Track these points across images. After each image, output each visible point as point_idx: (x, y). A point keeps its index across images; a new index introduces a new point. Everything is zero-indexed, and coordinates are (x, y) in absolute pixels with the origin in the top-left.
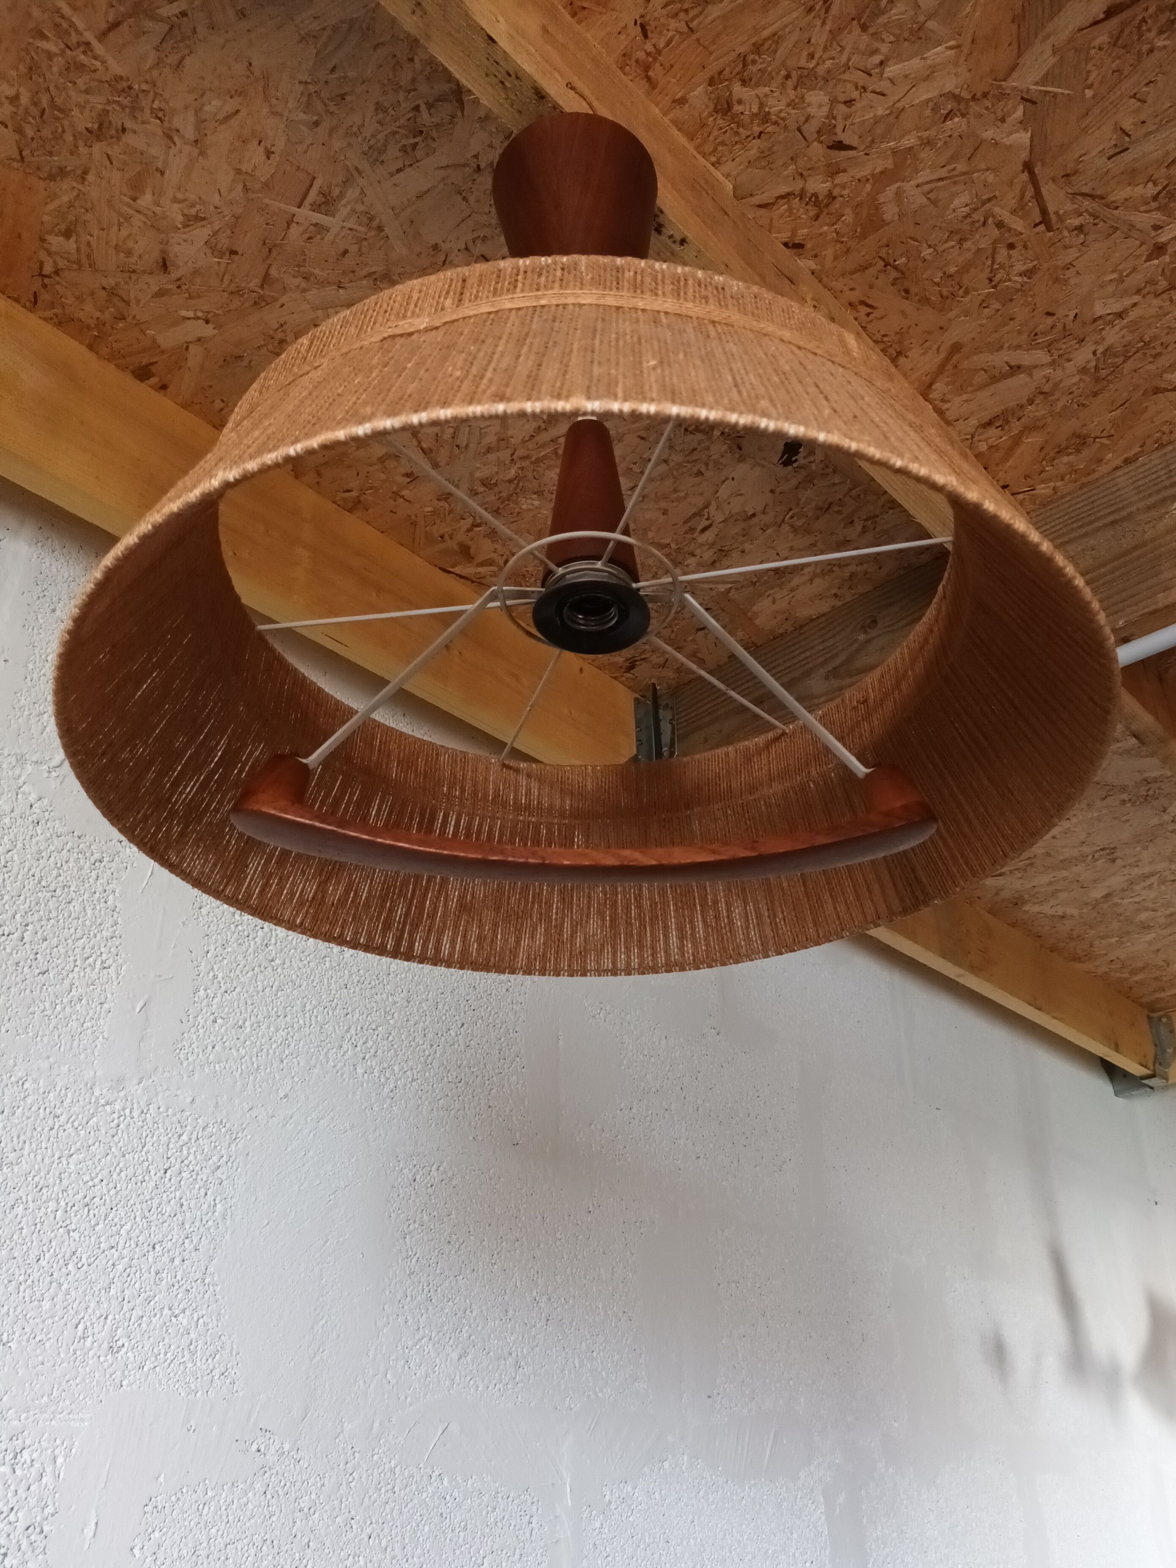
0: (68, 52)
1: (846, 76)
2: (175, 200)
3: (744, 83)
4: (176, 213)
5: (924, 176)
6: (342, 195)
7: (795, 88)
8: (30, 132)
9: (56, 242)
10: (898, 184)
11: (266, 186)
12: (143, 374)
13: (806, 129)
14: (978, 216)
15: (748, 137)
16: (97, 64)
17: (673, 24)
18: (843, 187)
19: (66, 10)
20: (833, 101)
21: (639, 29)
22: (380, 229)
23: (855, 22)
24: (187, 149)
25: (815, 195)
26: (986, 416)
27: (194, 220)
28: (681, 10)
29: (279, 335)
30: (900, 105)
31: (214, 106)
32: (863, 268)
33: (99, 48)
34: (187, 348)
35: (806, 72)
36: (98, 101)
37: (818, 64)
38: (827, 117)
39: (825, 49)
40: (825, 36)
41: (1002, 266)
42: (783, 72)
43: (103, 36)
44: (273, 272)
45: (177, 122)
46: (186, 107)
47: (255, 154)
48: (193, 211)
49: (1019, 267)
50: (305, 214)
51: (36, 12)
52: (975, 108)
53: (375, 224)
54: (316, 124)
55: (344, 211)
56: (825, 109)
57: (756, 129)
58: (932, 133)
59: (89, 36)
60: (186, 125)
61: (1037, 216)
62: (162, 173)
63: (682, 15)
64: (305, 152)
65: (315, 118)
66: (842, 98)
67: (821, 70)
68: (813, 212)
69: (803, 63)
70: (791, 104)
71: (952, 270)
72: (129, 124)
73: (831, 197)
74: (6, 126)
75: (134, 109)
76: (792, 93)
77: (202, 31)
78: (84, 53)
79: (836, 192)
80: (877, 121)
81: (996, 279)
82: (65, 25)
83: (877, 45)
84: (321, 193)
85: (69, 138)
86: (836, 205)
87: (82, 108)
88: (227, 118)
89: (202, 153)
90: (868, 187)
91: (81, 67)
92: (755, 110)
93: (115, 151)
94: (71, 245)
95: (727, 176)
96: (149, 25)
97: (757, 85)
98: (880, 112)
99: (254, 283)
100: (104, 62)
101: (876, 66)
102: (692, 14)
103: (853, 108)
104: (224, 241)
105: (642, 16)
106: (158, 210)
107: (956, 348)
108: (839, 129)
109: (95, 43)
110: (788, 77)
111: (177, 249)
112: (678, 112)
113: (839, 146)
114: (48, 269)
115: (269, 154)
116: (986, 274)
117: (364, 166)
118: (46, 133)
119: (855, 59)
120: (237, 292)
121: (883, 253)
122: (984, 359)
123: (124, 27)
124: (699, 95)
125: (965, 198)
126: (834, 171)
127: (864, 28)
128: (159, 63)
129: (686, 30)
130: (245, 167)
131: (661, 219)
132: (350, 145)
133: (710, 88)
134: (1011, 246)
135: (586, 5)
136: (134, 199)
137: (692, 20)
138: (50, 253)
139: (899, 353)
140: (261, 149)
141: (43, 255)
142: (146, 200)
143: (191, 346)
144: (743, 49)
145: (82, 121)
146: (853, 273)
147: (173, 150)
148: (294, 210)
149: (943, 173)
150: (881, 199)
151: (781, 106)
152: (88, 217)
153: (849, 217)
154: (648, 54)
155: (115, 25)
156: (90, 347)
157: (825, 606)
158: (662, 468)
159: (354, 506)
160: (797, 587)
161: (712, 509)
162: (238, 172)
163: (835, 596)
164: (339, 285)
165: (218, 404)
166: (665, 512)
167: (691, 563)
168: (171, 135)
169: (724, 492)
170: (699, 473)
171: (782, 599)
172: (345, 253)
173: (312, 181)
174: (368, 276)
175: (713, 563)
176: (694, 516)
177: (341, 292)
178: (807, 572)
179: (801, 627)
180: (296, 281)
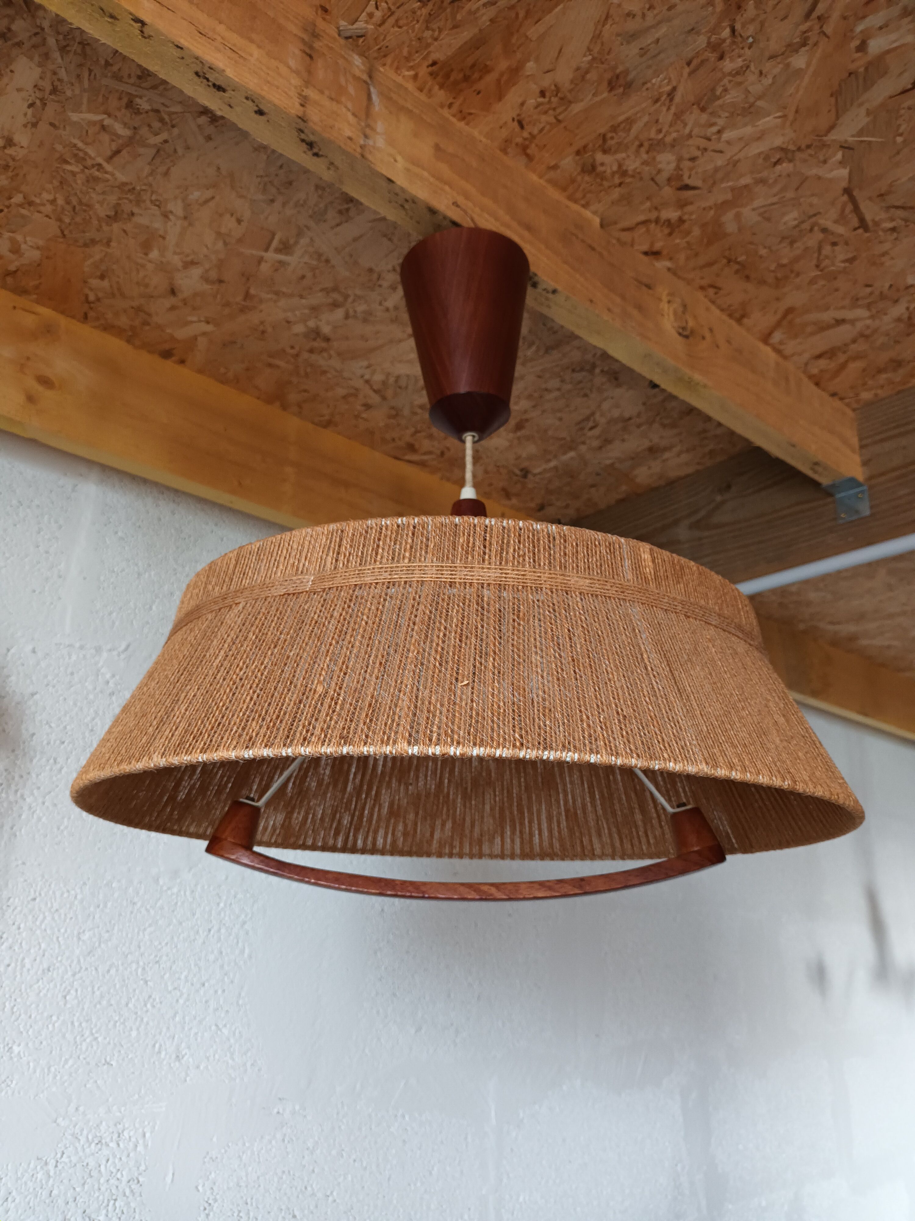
0: (86, 171)
1: (690, 142)
2: (175, 253)
3: (605, 152)
4: (176, 260)
5: (757, 203)
6: (296, 243)
7: (647, 152)
8: (67, 220)
9: (95, 282)
10: (737, 209)
11: (240, 241)
12: (167, 354)
13: (658, 179)
14: (806, 226)
15: (610, 187)
16: (107, 176)
17: (544, 118)
18: (691, 214)
19: (80, 145)
20: (680, 159)
21: (516, 123)
22: (327, 261)
23: (695, 106)
24: (179, 222)
25: (669, 221)
26: (817, 352)
27: (189, 264)
28: (549, 109)
29: (261, 328)
30: (736, 158)
31: (195, 195)
32: (710, 264)
33: (108, 167)
34: (196, 339)
35: (655, 142)
36: (112, 199)
37: (665, 136)
38: (675, 170)
39: (671, 125)
40: (670, 117)
41: (827, 257)
42: (637, 143)
43: (110, 159)
44: (252, 291)
45: (170, 206)
46: (176, 198)
47: (229, 224)
48: (189, 259)
49: (842, 257)
50: (271, 255)
51: (59, 147)
52: (799, 155)
53: (323, 258)
54: (272, 201)
55: (299, 252)
56: (673, 165)
57: (617, 180)
58: (765, 174)
59: (100, 160)
60: (177, 208)
61: (855, 222)
62: (164, 238)
63: (551, 112)
64: (267, 218)
65: (271, 197)
66: (687, 156)
67: (668, 139)
68: (667, 231)
69: (653, 134)
70: (644, 163)
71: (785, 261)
72: (136, 210)
73: (681, 221)
74: (50, 218)
75: (138, 202)
76: (645, 156)
77: (180, 151)
78: (98, 170)
79: (686, 217)
80: (716, 170)
81: (823, 265)
82: (81, 154)
83: (714, 120)
84: (281, 242)
85: (95, 222)
86: (686, 226)
87: (101, 203)
88: (206, 202)
89: (190, 224)
90: (712, 212)
91: (96, 179)
92: (615, 168)
93: (129, 227)
94: (105, 284)
95: (595, 213)
96: (141, 150)
97: (616, 152)
98: (719, 163)
99: (239, 298)
100: (113, 175)
101: (714, 134)
102: (558, 111)
103: (697, 163)
104: (213, 275)
105: (518, 115)
106: (163, 259)
107: (790, 311)
108: (685, 177)
109: (105, 164)
110: (641, 145)
112: (552, 174)
113: (687, 187)
114: (92, 298)
115: (239, 221)
116: (814, 262)
117: (312, 224)
118: (78, 219)
119: (696, 131)
120: (227, 304)
121: (727, 253)
122: (813, 317)
123: (124, 153)
124: (568, 162)
125: (795, 214)
126: (682, 204)
127: (703, 110)
128: (152, 173)
129: (554, 121)
130: (223, 230)
131: (536, 279)
132: (299, 212)
133: (578, 158)
134: (834, 244)
135: (472, 111)
136: (146, 254)
137: (560, 114)
138: (91, 289)
139: (743, 316)
140: (233, 219)
141: (87, 291)
142: (154, 254)
143: (199, 338)
144: (602, 130)
145: (102, 211)
146: (702, 267)
147: (170, 224)
148: (263, 254)
149: (775, 199)
150: (724, 219)
151: (637, 164)
152: (115, 267)
153: (696, 232)
154: (525, 139)
155: (117, 152)
156: (128, 341)
157: (690, 470)
158: (556, 394)
159: (327, 424)
160: (667, 460)
161: (597, 416)
162: (219, 234)
163: (698, 464)
164: (301, 297)
165: (222, 370)
166: (560, 419)
167: (583, 448)
168: (166, 215)
169: (606, 406)
170: (586, 395)
171: (656, 466)
172: (303, 277)
173: (273, 235)
174: (322, 290)
175: (600, 448)
176: (583, 420)
177: (304, 301)
178: (676, 450)
179: (672, 483)
180: (269, 296)
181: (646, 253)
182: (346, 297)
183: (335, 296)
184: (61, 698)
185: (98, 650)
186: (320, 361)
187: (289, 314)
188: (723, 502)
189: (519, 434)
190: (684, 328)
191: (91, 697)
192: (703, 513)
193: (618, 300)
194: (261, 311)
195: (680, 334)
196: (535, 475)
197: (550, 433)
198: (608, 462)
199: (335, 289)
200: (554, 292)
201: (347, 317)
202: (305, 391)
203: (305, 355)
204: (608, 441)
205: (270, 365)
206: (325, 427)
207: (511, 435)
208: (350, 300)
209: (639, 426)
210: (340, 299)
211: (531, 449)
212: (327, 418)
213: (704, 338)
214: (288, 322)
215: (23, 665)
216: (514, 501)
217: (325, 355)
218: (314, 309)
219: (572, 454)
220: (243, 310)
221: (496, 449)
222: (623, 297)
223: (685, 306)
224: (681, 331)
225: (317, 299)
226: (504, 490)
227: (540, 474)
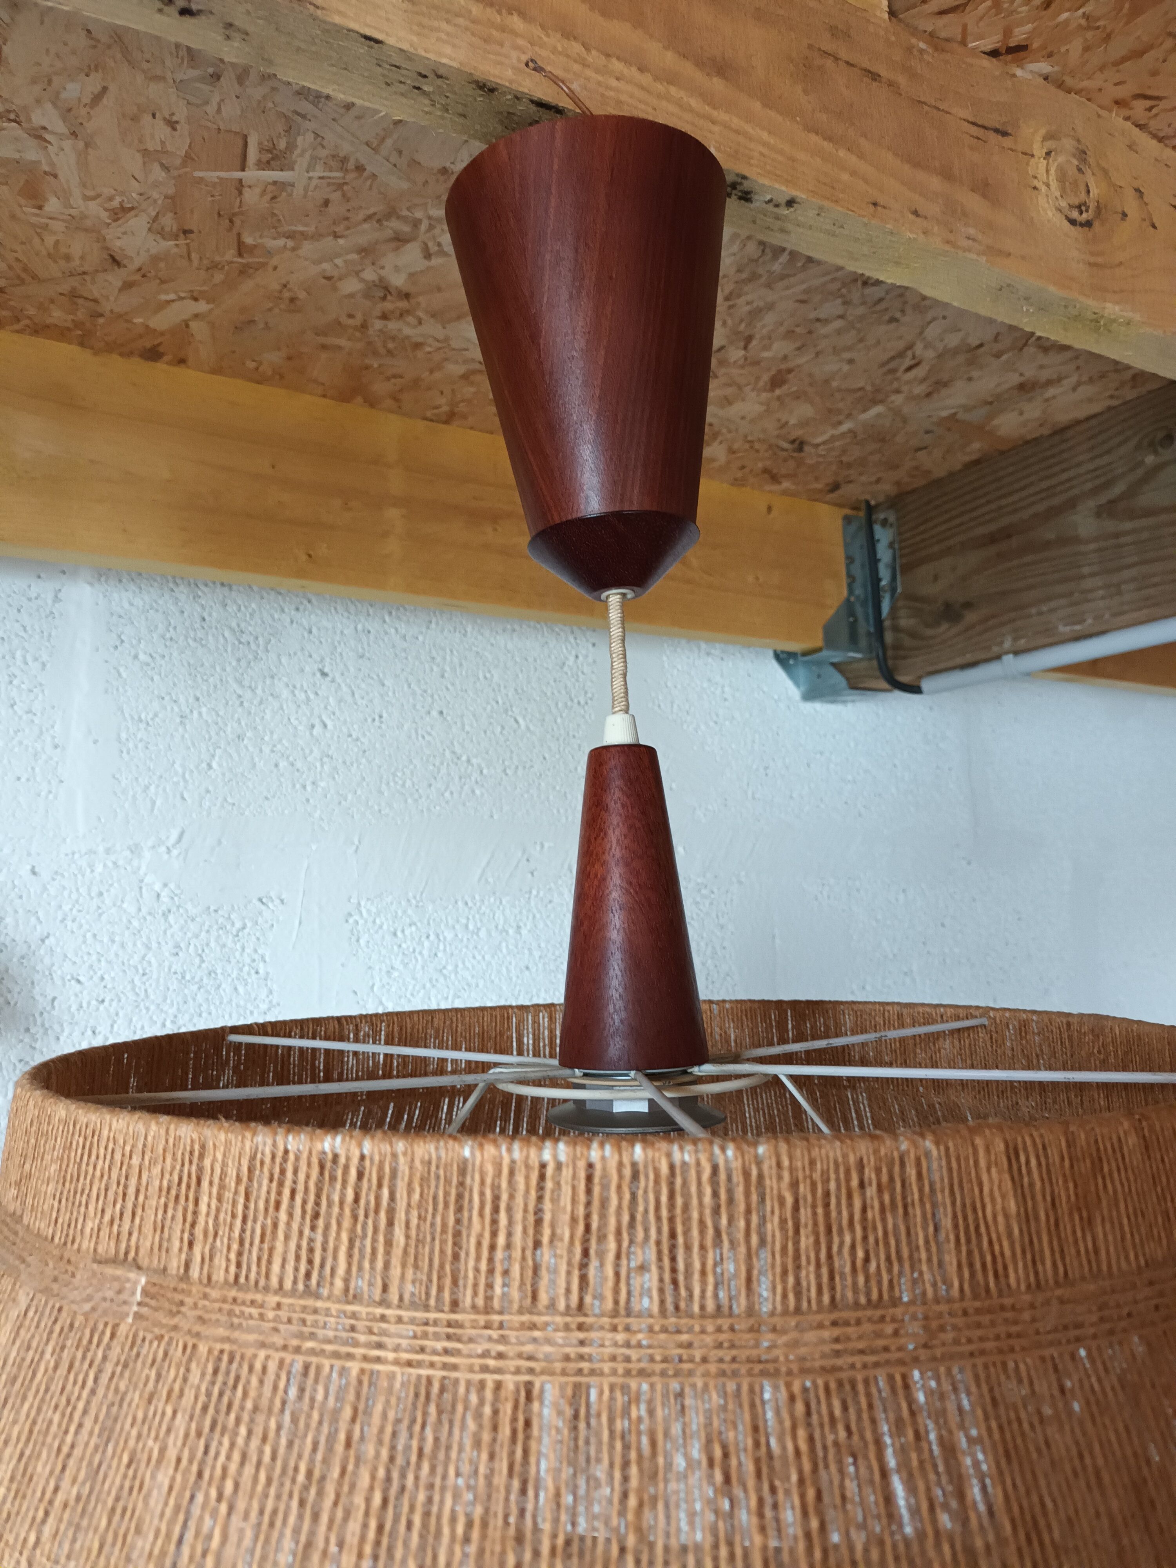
2: (86, 198)
4: (95, 210)
6: (291, 146)
11: (188, 158)
12: (153, 354)
22: (360, 169)
24: (67, 144)
27: (120, 213)
29: (287, 295)
31: (73, 90)
34: (187, 326)
44: (249, 240)
45: (38, 118)
46: (38, 101)
47: (155, 132)
48: (116, 203)
50: (254, 175)
53: (351, 165)
54: (216, 77)
55: (302, 163)
60: (50, 119)
62: (55, 176)
64: (219, 111)
65: (211, 70)
84: (262, 150)
88: (97, 99)
89: (89, 144)
99: (230, 254)
104: (168, 221)
106: (72, 212)
111: (118, 243)
115: (173, 125)
120: (215, 266)
130: (150, 146)
131: (744, 186)
136: (40, 208)
140: (159, 123)
142: (53, 205)
143: (191, 324)
146: (1120, 62)
147: (52, 149)
148: (238, 175)
156: (82, 344)
157: (1096, 408)
158: (838, 324)
159: (450, 418)
160: (1054, 397)
161: (919, 348)
162: (145, 152)
163: (1112, 397)
164: (336, 236)
165: (251, 365)
166: (851, 361)
167: (898, 400)
168: (39, 135)
169: (932, 332)
170: (893, 320)
171: (1033, 410)
172: (326, 203)
173: (245, 138)
174: (368, 219)
175: (929, 395)
176: (893, 358)
177: (341, 241)
178: (1067, 383)
179: (1061, 431)
180: (281, 242)
181: (994, 54)
182: (416, 223)
183: (394, 224)
184: (89, 935)
185: (135, 850)
186: (407, 330)
187: (326, 266)
188: (1158, 468)
189: (778, 392)
190: (1079, 208)
191: (136, 923)
192: (1119, 488)
193: (935, 183)
194: (275, 268)
195: (1073, 222)
196: (817, 446)
197: (835, 384)
198: (945, 413)
199: (392, 213)
200: (790, 203)
201: (428, 256)
202: (395, 376)
203: (378, 324)
204: (941, 384)
205: (324, 347)
206: (447, 422)
207: (765, 395)
208: (424, 227)
209: (998, 356)
210: (406, 229)
211: (804, 410)
212: (445, 409)
213: (1124, 215)
214: (329, 278)
215: (21, 897)
216: (786, 484)
217: (410, 319)
218: (365, 251)
219: (879, 409)
220: (244, 271)
221: (743, 418)
222: (947, 174)
223: (1082, 154)
224: (1075, 214)
225: (366, 234)
226: (765, 471)
227: (824, 443)
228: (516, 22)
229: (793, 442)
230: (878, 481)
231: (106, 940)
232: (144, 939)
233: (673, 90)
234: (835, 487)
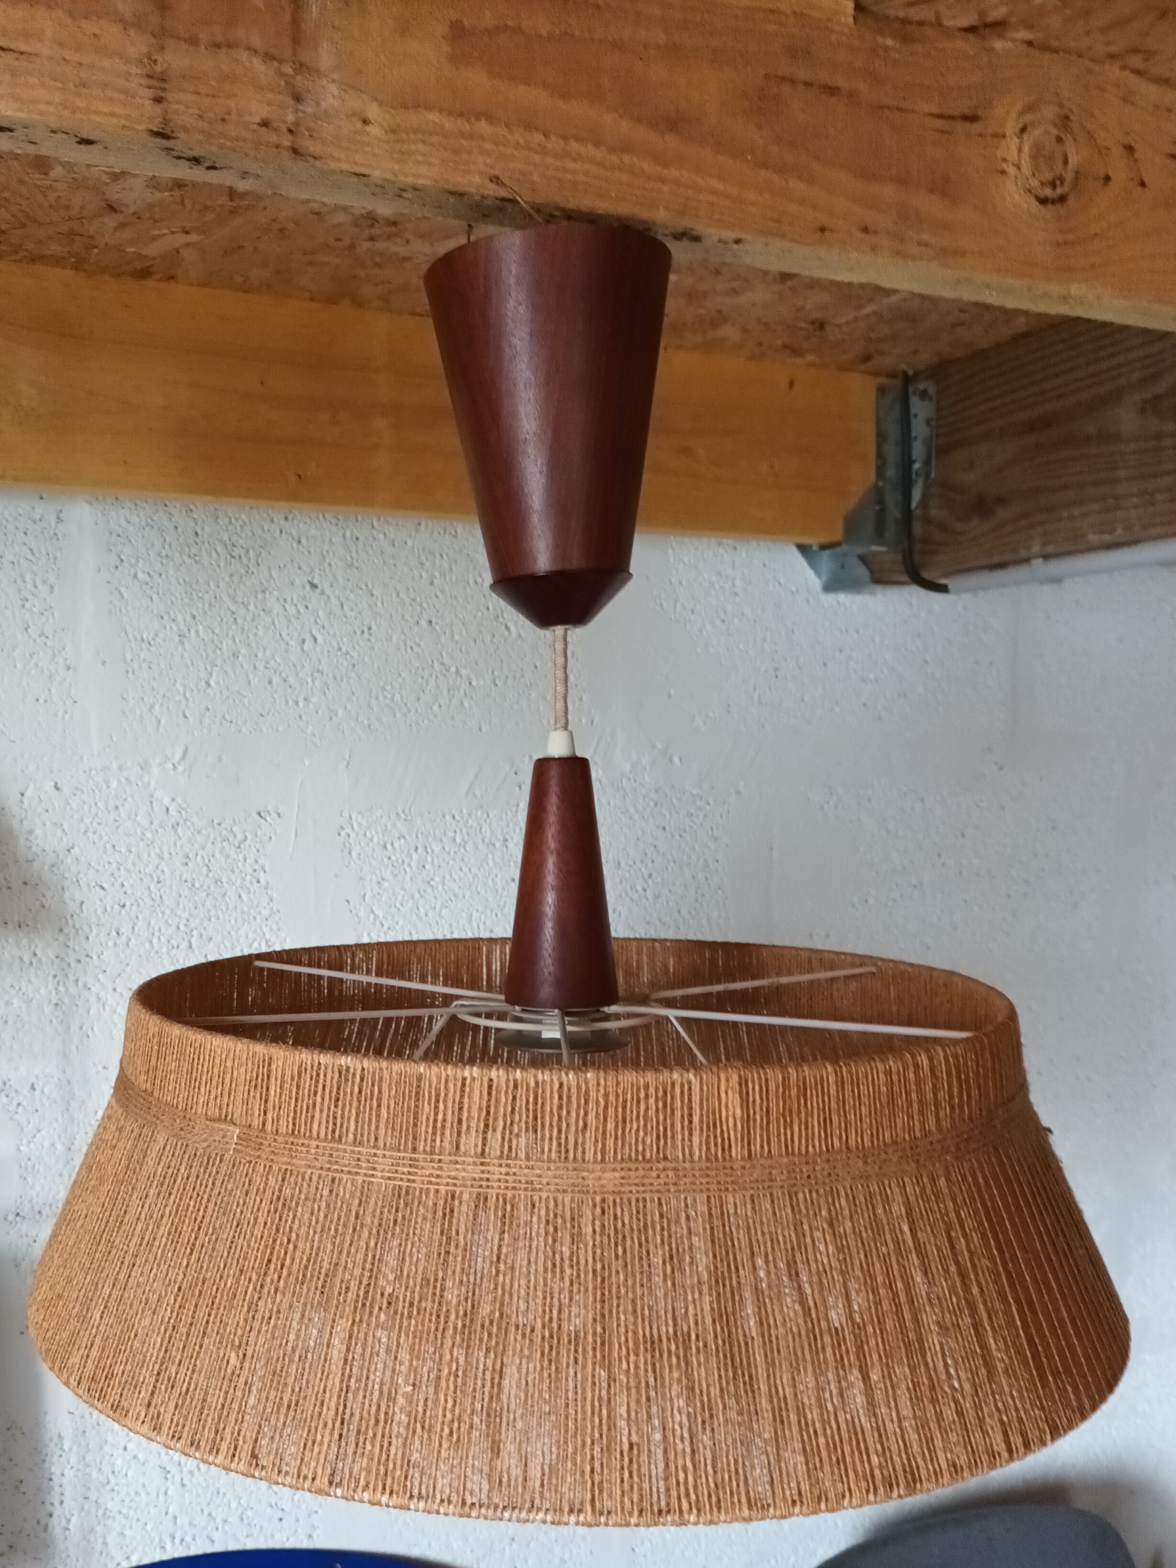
12: (142, 274)
29: (276, 226)
34: (178, 252)
111: (116, 196)
120: (207, 209)
131: (694, 234)
143: (182, 251)
156: (75, 269)
165: (239, 280)
181: (970, 30)
184: (109, 846)
185: (144, 766)
186: (395, 248)
193: (890, 192)
194: (265, 209)
196: (839, 326)
200: (739, 241)
202: (383, 283)
203: (366, 245)
205: (311, 263)
213: (1108, 179)
214: (317, 214)
216: (810, 357)
217: (398, 240)
220: (235, 211)
221: (754, 305)
222: (903, 180)
224: (1047, 191)
226: (786, 347)
227: (848, 323)
228: (483, 127)
229: (813, 323)
230: (916, 352)
231: (123, 850)
232: (157, 850)
233: (627, 159)
234: (867, 358)
